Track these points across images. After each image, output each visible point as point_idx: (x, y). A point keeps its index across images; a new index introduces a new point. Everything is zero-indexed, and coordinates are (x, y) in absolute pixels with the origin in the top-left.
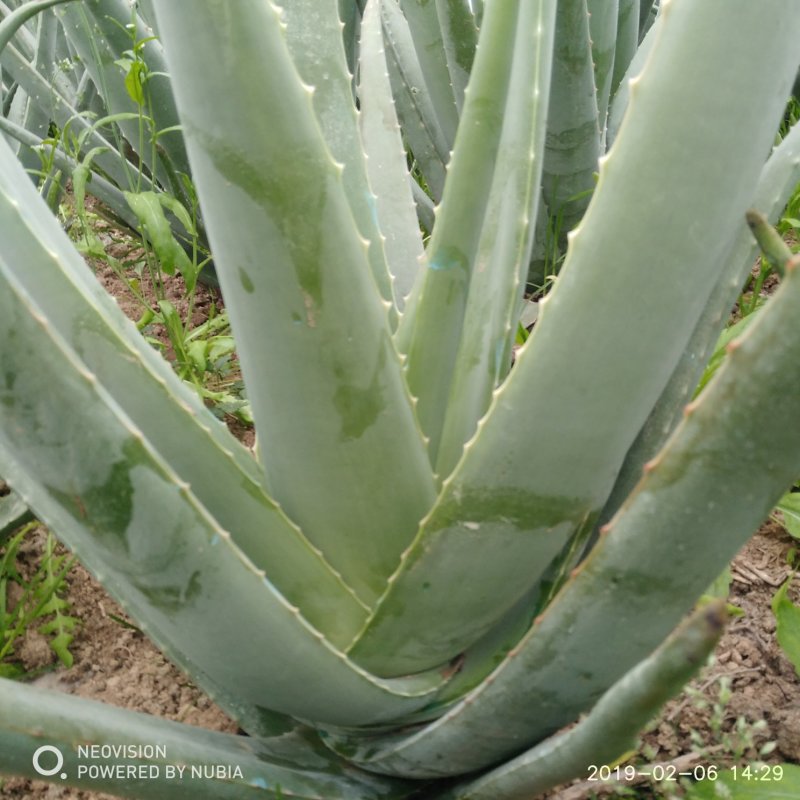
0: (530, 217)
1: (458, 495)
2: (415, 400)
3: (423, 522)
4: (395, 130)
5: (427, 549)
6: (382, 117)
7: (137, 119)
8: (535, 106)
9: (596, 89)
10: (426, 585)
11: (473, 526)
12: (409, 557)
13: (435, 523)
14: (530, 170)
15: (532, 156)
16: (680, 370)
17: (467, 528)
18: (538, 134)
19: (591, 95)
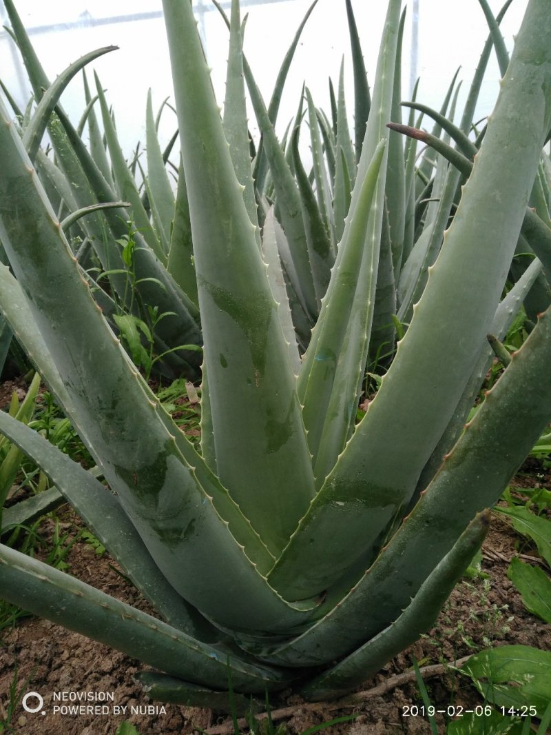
0: (367, 336)
1: (333, 485)
2: (307, 432)
3: (312, 501)
4: (283, 286)
5: (314, 518)
6: (275, 278)
7: (125, 273)
8: (371, 277)
9: (393, 268)
10: (312, 540)
11: (341, 504)
12: (302, 522)
13: (319, 502)
14: (368, 310)
15: (369, 303)
16: (451, 424)
17: (337, 505)
18: (372, 292)
19: (391, 271)
